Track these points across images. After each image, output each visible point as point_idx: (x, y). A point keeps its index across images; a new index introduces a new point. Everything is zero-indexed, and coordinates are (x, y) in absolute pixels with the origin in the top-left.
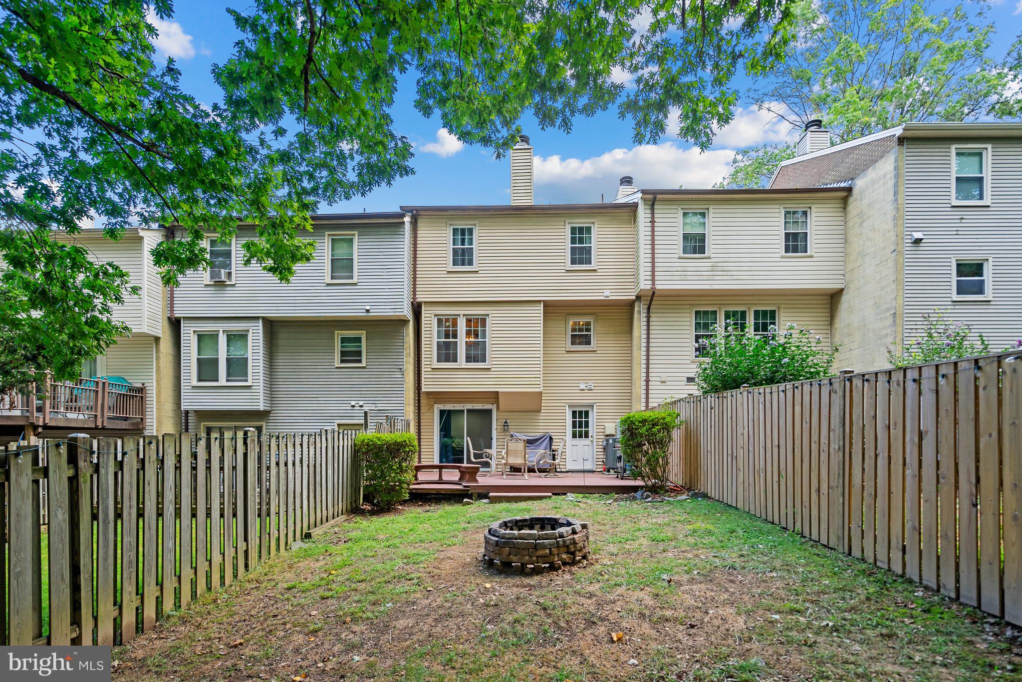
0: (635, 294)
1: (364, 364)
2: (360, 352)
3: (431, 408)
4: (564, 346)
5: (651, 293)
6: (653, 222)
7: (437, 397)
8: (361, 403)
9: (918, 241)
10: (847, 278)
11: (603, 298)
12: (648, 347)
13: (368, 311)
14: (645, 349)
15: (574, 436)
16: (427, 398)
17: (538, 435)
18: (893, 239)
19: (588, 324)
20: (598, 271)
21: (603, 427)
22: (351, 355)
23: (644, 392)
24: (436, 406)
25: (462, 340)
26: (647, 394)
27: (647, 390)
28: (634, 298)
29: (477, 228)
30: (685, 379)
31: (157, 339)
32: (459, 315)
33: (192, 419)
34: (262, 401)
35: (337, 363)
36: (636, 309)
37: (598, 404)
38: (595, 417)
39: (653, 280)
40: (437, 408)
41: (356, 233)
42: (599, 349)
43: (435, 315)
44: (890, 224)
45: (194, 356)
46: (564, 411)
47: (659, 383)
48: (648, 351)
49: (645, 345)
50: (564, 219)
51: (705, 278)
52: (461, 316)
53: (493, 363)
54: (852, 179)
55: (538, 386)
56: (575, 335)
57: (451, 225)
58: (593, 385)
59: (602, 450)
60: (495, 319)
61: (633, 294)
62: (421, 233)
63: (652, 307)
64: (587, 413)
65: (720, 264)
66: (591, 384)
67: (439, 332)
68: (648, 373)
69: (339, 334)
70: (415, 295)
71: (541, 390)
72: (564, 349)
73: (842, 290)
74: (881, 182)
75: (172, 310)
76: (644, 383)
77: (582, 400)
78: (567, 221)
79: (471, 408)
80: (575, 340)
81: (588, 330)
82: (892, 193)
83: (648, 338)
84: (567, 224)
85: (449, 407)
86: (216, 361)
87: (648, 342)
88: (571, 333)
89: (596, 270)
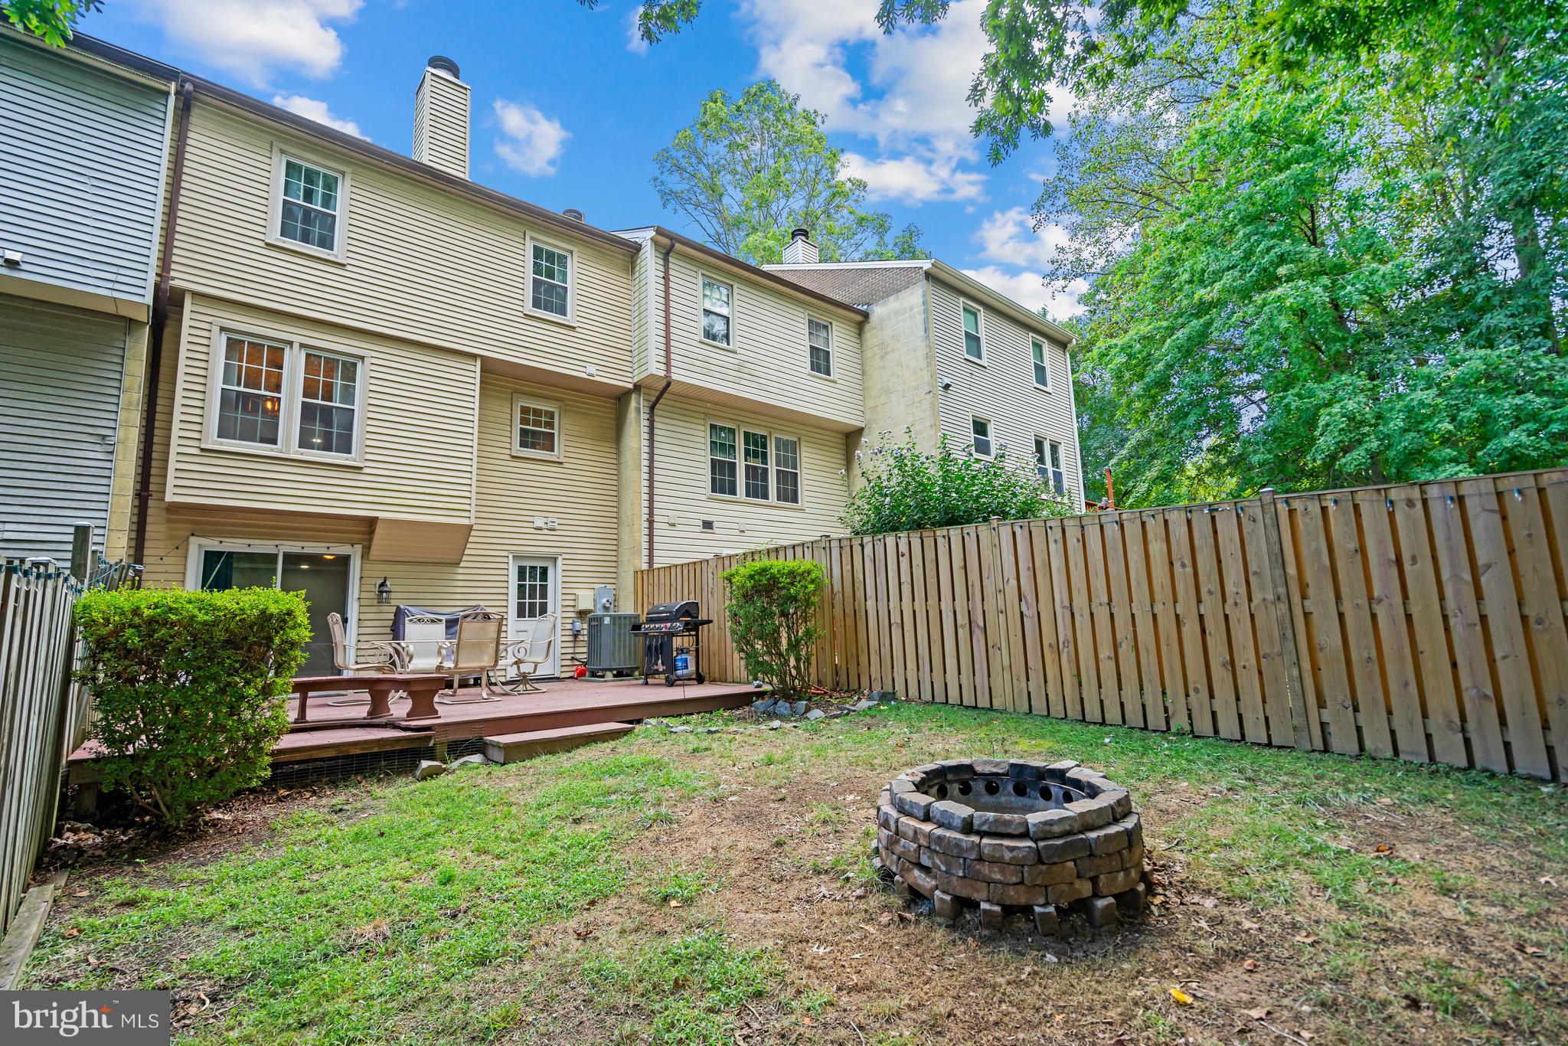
0: (636, 380)
3: (181, 548)
4: (508, 446)
5: (664, 383)
6: (666, 278)
7: (199, 519)
9: (947, 387)
10: (868, 416)
11: (584, 376)
12: (651, 467)
13: (13, 265)
14: (646, 470)
15: (521, 613)
16: (169, 521)
17: (456, 611)
18: (927, 378)
19: (551, 415)
20: (578, 330)
21: (572, 597)
23: (646, 538)
24: (197, 541)
25: (293, 397)
26: (651, 542)
27: (651, 535)
28: (631, 386)
29: (348, 182)
30: (701, 524)
32: (291, 343)
36: (633, 404)
37: (565, 556)
38: (560, 579)
39: (668, 364)
40: (201, 546)
42: (569, 460)
43: (222, 329)
44: (923, 363)
46: (505, 566)
47: (666, 526)
48: (651, 473)
49: (646, 463)
50: (522, 228)
51: (731, 379)
52: (296, 346)
53: (368, 457)
54: (868, 304)
55: (467, 514)
56: (528, 431)
57: (281, 151)
58: (558, 521)
59: (571, 638)
61: (630, 380)
63: (658, 406)
64: (544, 572)
65: (747, 365)
66: (555, 519)
67: (228, 368)
68: (651, 508)
70: (166, 269)
71: (473, 521)
72: (508, 452)
73: (862, 429)
74: (907, 315)
76: (646, 524)
77: (539, 546)
78: (528, 234)
79: (296, 550)
80: (528, 439)
81: (550, 425)
82: (923, 329)
83: (651, 454)
84: (528, 238)
85: (235, 545)
87: (651, 460)
88: (520, 426)
89: (574, 328)
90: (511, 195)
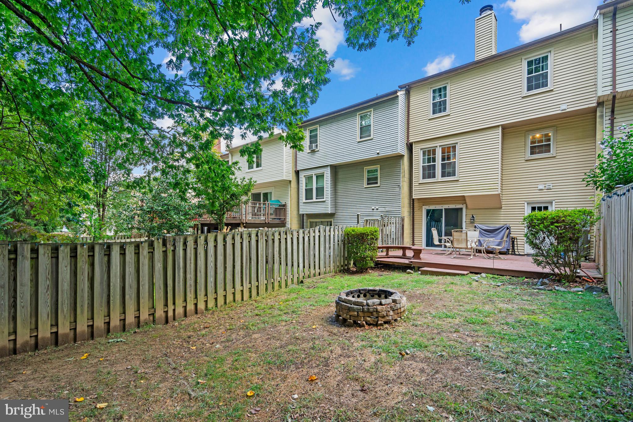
0: (596, 101)
1: (378, 185)
2: (377, 178)
3: (420, 209)
4: (524, 156)
5: (612, 97)
6: (614, 31)
7: (424, 201)
8: (377, 207)
11: (559, 112)
13: (378, 154)
16: (418, 202)
17: (498, 226)
19: (548, 136)
20: (555, 90)
22: (372, 180)
24: (424, 207)
25: (439, 163)
28: (595, 105)
31: (290, 181)
32: (437, 146)
33: (305, 218)
34: (329, 208)
35: (365, 185)
36: (599, 114)
37: (557, 200)
39: (614, 85)
40: (425, 208)
41: (372, 109)
42: (558, 154)
43: (421, 149)
45: (304, 188)
46: (523, 207)
50: (520, 58)
53: (461, 176)
55: (496, 190)
56: (535, 146)
57: (431, 88)
58: (552, 185)
60: (462, 144)
61: (594, 101)
62: (412, 99)
63: (616, 109)
64: (545, 207)
66: (550, 184)
67: (423, 159)
69: (366, 168)
70: (408, 138)
71: (499, 192)
72: (524, 159)
75: (296, 167)
77: (541, 198)
78: (524, 57)
79: (447, 207)
80: (535, 150)
81: (548, 141)
84: (523, 60)
85: (432, 207)
86: (312, 189)
88: (530, 145)
89: (552, 90)
90: (511, 48)
